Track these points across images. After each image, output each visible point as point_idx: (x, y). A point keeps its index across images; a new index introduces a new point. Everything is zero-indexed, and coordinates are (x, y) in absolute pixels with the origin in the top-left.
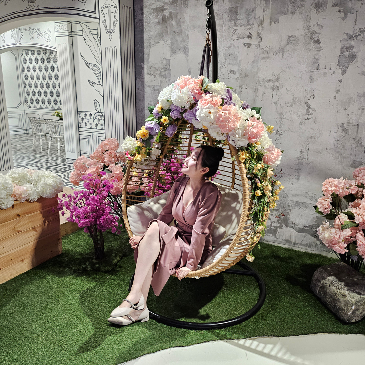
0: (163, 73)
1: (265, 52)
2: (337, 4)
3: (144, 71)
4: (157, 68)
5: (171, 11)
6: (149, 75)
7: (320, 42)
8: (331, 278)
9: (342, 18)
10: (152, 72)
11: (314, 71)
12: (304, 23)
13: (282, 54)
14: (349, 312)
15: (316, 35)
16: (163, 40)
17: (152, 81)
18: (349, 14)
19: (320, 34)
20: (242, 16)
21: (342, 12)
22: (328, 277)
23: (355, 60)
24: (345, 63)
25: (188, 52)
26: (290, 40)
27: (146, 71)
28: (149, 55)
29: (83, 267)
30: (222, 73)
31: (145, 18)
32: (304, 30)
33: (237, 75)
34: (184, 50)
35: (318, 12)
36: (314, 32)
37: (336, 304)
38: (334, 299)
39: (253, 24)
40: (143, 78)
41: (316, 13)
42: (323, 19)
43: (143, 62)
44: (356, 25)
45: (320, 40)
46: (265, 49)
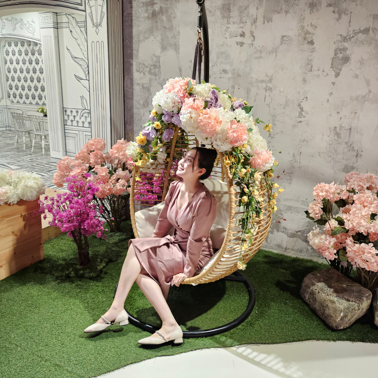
0: (153, 71)
1: (258, 52)
2: (332, 4)
3: (132, 68)
4: (146, 65)
5: (161, 5)
6: (138, 72)
7: (314, 43)
8: (321, 285)
9: (336, 19)
10: (141, 69)
11: (307, 72)
12: (298, 23)
13: (276, 54)
14: (337, 318)
15: (310, 36)
16: (153, 35)
17: (141, 79)
18: (343, 15)
19: (313, 34)
20: (235, 13)
21: (337, 13)
22: (318, 284)
23: (349, 63)
24: (339, 66)
25: (179, 49)
26: (284, 40)
27: (134, 68)
28: (138, 51)
29: (66, 273)
30: (213, 72)
31: (134, 12)
32: (298, 30)
33: (230, 75)
34: (175, 47)
35: (312, 12)
36: (308, 33)
37: (325, 310)
38: (323, 306)
39: (246, 22)
40: (132, 75)
41: (310, 12)
42: (317, 19)
43: (132, 58)
44: (350, 26)
45: (314, 41)
46: (259, 48)
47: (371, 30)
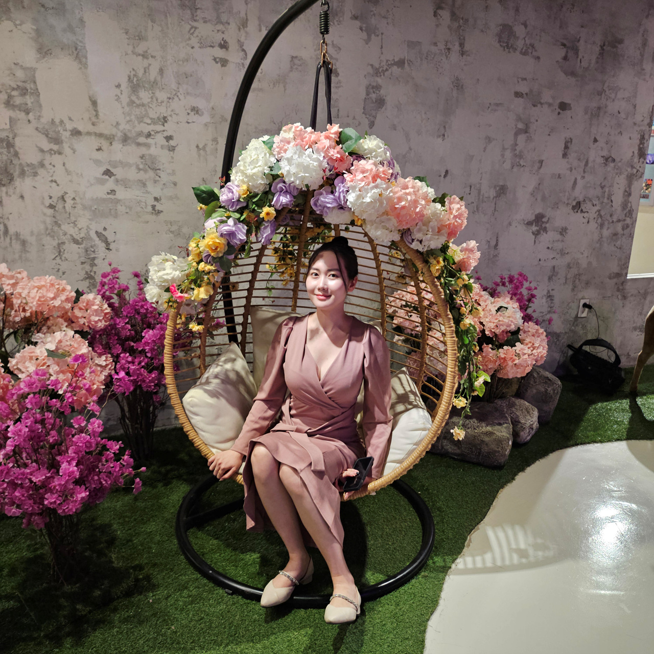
0: (18, 101)
2: (358, 17)
7: (338, 74)
9: (364, 40)
13: (284, 87)
14: (506, 450)
16: (9, 19)
18: (373, 35)
20: (205, 2)
21: (365, 31)
23: (384, 108)
24: (373, 111)
25: (86, 58)
26: (294, 64)
30: (172, 111)
32: (315, 51)
33: (206, 118)
34: (75, 53)
37: (480, 449)
39: (229, 24)
44: (382, 53)
47: (406, 62)
